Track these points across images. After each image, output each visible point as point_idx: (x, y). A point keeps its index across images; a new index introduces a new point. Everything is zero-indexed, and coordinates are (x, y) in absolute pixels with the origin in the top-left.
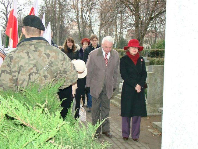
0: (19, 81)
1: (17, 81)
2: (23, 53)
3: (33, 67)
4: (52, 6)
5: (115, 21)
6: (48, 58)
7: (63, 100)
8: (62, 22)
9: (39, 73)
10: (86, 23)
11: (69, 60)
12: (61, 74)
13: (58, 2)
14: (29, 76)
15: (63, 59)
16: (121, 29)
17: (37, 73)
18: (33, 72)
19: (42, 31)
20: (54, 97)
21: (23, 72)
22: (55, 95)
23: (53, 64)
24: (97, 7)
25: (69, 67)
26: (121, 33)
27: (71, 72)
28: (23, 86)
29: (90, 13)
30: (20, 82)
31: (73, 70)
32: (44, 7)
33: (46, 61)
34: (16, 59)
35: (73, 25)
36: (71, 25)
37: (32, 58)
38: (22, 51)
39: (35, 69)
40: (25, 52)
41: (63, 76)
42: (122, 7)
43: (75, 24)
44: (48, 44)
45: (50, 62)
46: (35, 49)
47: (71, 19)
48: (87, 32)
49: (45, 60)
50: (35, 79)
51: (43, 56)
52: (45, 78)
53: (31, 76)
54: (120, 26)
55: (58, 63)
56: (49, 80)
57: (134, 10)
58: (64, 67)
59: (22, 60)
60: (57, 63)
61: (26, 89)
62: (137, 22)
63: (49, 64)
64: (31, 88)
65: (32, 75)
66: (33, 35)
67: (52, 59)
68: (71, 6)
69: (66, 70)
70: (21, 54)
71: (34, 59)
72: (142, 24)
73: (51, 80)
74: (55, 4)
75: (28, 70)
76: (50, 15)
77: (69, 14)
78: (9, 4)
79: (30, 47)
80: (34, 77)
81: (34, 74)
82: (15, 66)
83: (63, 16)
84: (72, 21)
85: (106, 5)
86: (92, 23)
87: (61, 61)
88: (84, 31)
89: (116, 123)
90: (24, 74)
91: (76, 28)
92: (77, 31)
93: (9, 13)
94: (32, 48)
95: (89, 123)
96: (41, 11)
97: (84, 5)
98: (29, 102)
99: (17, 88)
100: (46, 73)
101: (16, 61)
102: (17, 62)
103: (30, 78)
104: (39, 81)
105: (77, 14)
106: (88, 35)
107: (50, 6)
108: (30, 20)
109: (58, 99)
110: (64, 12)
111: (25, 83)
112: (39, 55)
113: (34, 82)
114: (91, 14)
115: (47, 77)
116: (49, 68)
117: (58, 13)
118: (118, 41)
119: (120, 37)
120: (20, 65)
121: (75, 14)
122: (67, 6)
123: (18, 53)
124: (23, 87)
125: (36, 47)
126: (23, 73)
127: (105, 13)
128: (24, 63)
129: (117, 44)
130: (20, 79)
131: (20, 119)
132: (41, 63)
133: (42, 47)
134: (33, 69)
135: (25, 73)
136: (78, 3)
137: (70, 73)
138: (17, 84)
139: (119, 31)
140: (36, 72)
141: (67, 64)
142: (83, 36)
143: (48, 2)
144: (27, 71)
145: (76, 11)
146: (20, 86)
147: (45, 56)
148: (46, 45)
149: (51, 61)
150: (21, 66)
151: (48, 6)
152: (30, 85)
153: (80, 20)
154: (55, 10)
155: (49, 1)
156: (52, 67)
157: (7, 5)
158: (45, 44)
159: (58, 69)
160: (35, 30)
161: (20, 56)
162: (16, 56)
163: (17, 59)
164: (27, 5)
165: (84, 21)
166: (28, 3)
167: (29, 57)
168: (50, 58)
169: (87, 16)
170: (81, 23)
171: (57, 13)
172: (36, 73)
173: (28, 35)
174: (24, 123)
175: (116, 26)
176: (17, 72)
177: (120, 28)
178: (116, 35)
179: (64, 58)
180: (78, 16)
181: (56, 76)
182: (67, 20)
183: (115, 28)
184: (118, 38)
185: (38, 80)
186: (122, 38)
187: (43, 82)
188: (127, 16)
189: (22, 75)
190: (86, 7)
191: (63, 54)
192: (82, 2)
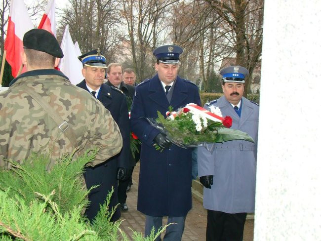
0: (12, 149)
1: (7, 150)
2: (21, 98)
3: (39, 124)
4: (85, 11)
5: (201, 40)
6: (67, 109)
7: (92, 188)
8: (102, 42)
9: (49, 134)
10: (147, 44)
11: (107, 112)
12: (91, 139)
13: (96, 4)
14: (30, 141)
15: (94, 111)
16: (210, 56)
17: (46, 136)
18: (39, 134)
19: (57, 59)
20: (74, 182)
21: (20, 134)
22: (78, 178)
23: (75, 119)
24: (169, 15)
25: (107, 126)
26: (210, 63)
27: (109, 135)
28: (19, 159)
29: (154, 26)
30: (13, 152)
31: (113, 130)
32: (71, 14)
33: (63, 114)
34: (6, 109)
35: (123, 47)
36: (119, 47)
37: (36, 108)
38: (19, 95)
39: (41, 127)
40: (25, 97)
41: (95, 142)
42: (214, 17)
43: (126, 45)
44: (67, 83)
45: (71, 116)
46: (42, 92)
47: (120, 35)
48: (149, 60)
49: (60, 112)
50: (42, 147)
51: (58, 105)
52: (60, 145)
53: (34, 141)
54: (208, 51)
55: (86, 117)
56: (68, 149)
57: (234, 22)
58: (97, 125)
59: (19, 111)
60: (83, 118)
61: (24, 164)
62: (240, 44)
63: (68, 120)
64: (33, 163)
65: (37, 139)
66: (40, 65)
67: (75, 110)
68: (119, 12)
69: (100, 131)
70: (17, 100)
71: (41, 109)
72: (248, 48)
73: (71, 148)
74: (91, 9)
75: (29, 129)
76: (82, 28)
77: (115, 27)
78: (8, 7)
79: (33, 87)
80: (39, 143)
81: (39, 137)
82: (5, 122)
83: (106, 30)
84: (122, 39)
85: (184, 12)
86: (158, 44)
87: (92, 114)
88: (143, 57)
89: (194, 232)
90: (20, 138)
91: (128, 52)
92: (130, 57)
93: (6, 22)
94: (39, 89)
95: (135, 233)
96: (65, 21)
97: (143, 12)
98: (28, 189)
99: (6, 162)
100: (62, 137)
101: (7, 112)
102: (9, 114)
103: (31, 145)
104: (48, 151)
105: (130, 28)
106: (150, 65)
107: (81, 11)
108: (36, 38)
109: (82, 184)
110: (107, 23)
111: (23, 154)
112: (50, 103)
113: (40, 151)
114: (156, 27)
115: (64, 144)
116: (67, 126)
117: (96, 24)
118: (206, 77)
119: (208, 71)
120: (14, 120)
121: (127, 27)
122: (113, 12)
123: (12, 97)
124: (19, 162)
125: (45, 87)
126: (18, 135)
127: (181, 26)
128: (22, 117)
129: (203, 83)
130: (13, 145)
131: (3, 223)
132: (53, 118)
133: (57, 88)
134: (38, 129)
135: (22, 135)
136: (133, 8)
137: (108, 137)
138: (7, 155)
139: (207, 59)
140: (44, 133)
141: (103, 120)
142: (140, 67)
143: (79, 4)
144: (26, 131)
145: (130, 22)
146: (14, 159)
147: (61, 104)
148: (65, 84)
149: (72, 113)
150: (17, 122)
151: (78, 11)
152: (32, 158)
153: (136, 38)
154: (91, 18)
155: (81, 3)
156: (74, 124)
157: (4, 8)
158: (63, 83)
159: (85, 128)
160: (45, 56)
161: (14, 103)
162: (8, 104)
163: (10, 108)
164: (41, 10)
165: (143, 39)
166: (41, 5)
167: (32, 106)
168: (70, 107)
169: (149, 31)
170: (137, 44)
171: (94, 25)
172: (43, 136)
173: (31, 64)
174: (10, 231)
175: (202, 50)
176: (8, 132)
177: (208, 54)
178: (202, 67)
179: (98, 108)
180: (132, 30)
181: (81, 142)
182: (112, 37)
183: (200, 54)
184: (205, 72)
185: (47, 149)
186: (213, 72)
187: (57, 152)
188: (223, 32)
189: (17, 138)
190: (148, 14)
191: (94, 102)
192: (140, 7)
